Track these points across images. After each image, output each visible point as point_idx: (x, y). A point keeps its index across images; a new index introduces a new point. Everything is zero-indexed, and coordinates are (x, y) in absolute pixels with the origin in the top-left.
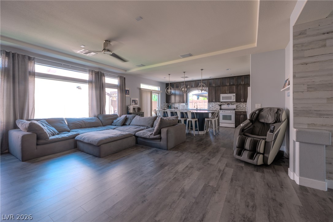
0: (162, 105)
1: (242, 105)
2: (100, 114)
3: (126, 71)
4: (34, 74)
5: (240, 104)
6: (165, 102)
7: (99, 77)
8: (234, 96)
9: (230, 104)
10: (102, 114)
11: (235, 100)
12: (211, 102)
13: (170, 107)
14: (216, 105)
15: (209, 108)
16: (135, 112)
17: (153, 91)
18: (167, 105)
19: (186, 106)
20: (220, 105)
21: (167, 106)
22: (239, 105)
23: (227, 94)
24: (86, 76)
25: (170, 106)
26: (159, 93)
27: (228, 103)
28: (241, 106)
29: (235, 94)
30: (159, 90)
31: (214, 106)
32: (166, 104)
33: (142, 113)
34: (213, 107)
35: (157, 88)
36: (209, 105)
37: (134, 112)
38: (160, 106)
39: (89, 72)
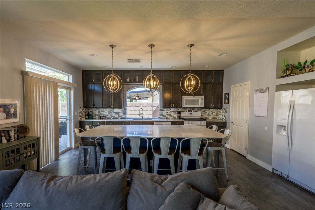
0: (76, 113)
5: (206, 110)
6: (82, 107)
8: (203, 99)
9: (193, 111)
11: (203, 106)
12: (167, 107)
13: (92, 115)
14: (173, 112)
15: (162, 116)
17: (59, 84)
18: (85, 112)
19: (122, 114)
20: (179, 113)
21: (84, 114)
22: (204, 112)
23: (192, 96)
25: (91, 113)
26: (69, 89)
27: (190, 110)
28: (206, 114)
29: (203, 97)
30: (71, 81)
31: (170, 114)
32: (83, 110)
33: (35, 142)
34: (167, 115)
35: (67, 78)
36: (161, 112)
38: (72, 115)
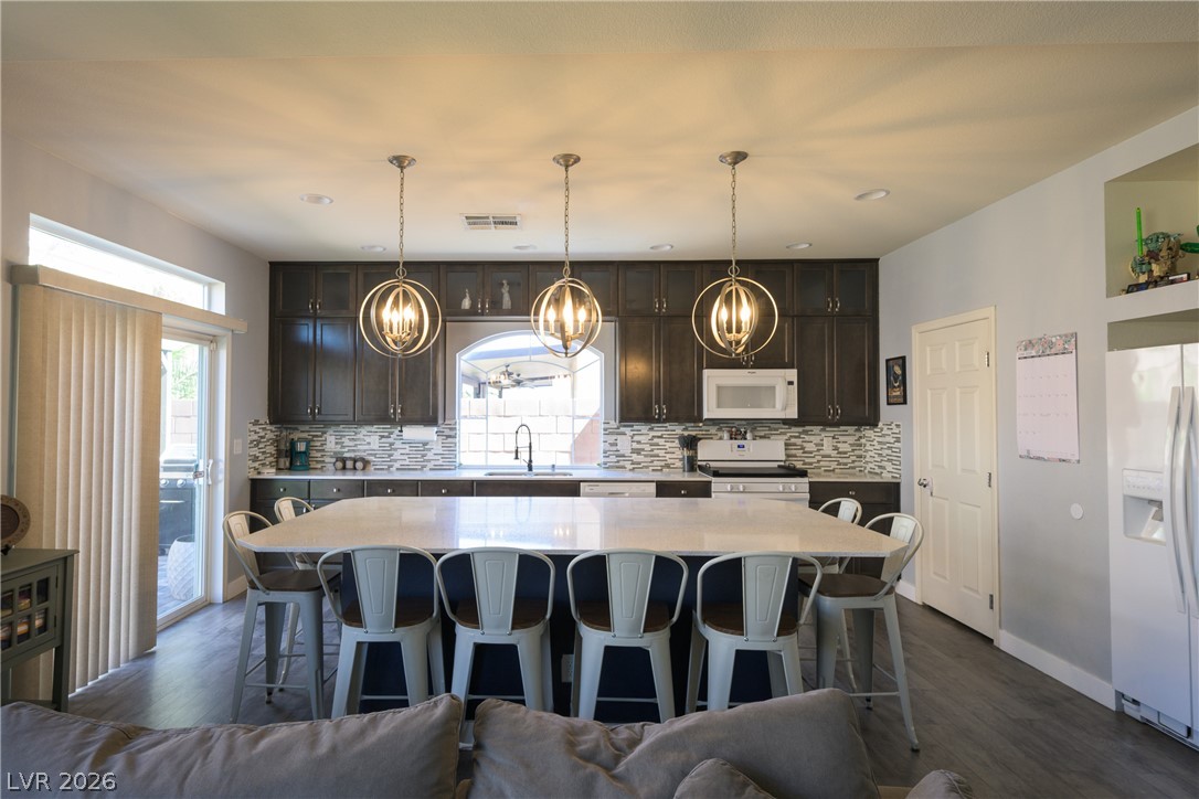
0: (238, 442)
1: (816, 439)
5: (806, 432)
6: (264, 419)
8: (791, 383)
9: (749, 436)
11: (793, 413)
12: (638, 420)
13: (306, 453)
14: (661, 441)
15: (614, 459)
17: (166, 320)
18: (276, 441)
19: (438, 448)
20: (690, 443)
21: (271, 449)
22: (798, 441)
23: (744, 372)
25: (301, 447)
26: (212, 340)
27: (738, 433)
28: (810, 447)
29: (792, 374)
31: (648, 448)
32: (270, 433)
33: (53, 573)
34: (637, 451)
35: (202, 294)
36: (611, 439)
38: (222, 454)
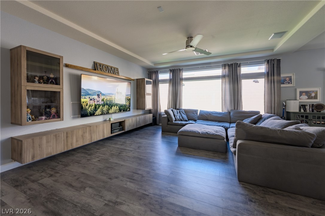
2: (234, 109)
3: (273, 50)
4: (182, 79)
7: (233, 69)
10: (237, 109)
16: (305, 111)
24: (219, 72)
37: (302, 111)
39: (222, 67)
